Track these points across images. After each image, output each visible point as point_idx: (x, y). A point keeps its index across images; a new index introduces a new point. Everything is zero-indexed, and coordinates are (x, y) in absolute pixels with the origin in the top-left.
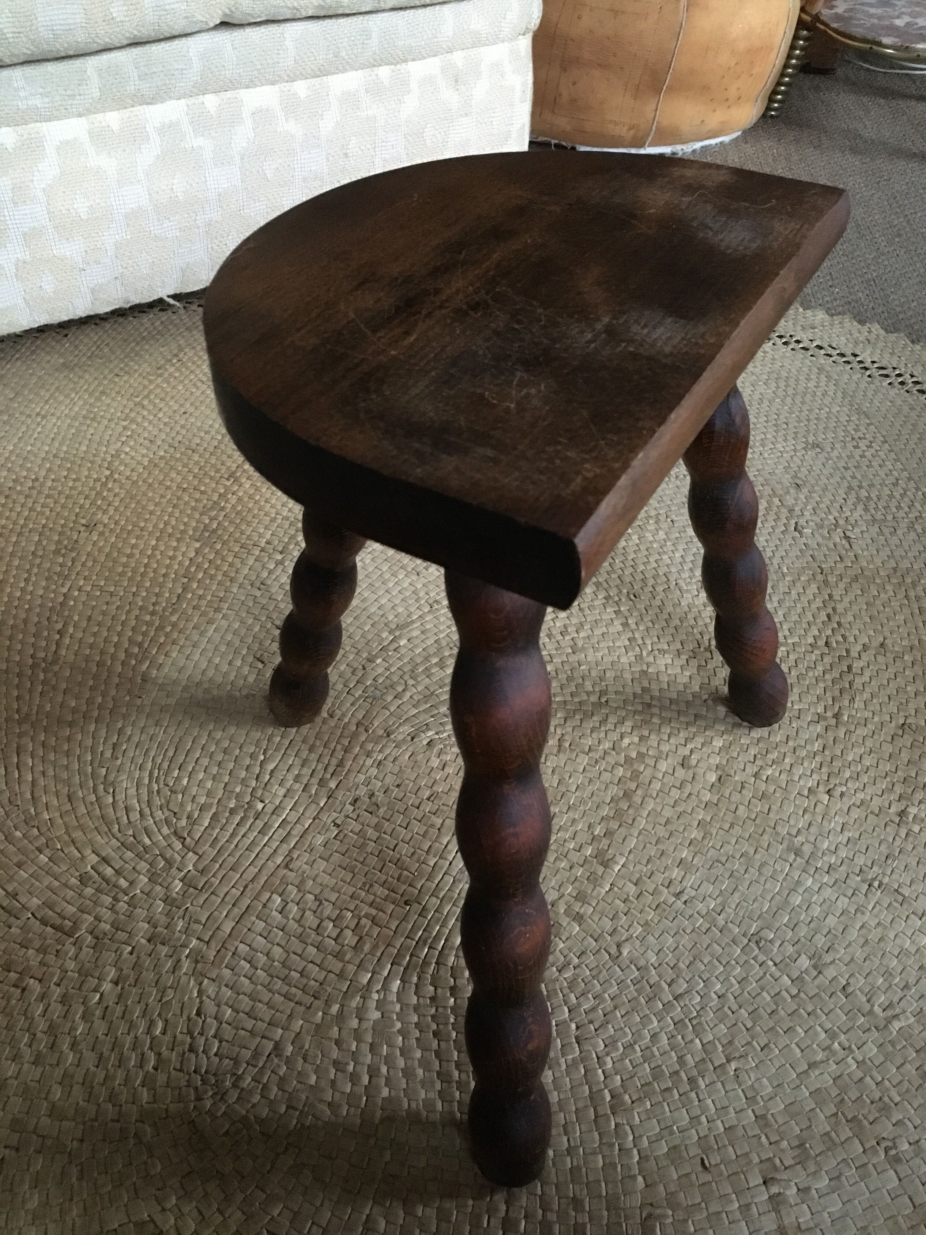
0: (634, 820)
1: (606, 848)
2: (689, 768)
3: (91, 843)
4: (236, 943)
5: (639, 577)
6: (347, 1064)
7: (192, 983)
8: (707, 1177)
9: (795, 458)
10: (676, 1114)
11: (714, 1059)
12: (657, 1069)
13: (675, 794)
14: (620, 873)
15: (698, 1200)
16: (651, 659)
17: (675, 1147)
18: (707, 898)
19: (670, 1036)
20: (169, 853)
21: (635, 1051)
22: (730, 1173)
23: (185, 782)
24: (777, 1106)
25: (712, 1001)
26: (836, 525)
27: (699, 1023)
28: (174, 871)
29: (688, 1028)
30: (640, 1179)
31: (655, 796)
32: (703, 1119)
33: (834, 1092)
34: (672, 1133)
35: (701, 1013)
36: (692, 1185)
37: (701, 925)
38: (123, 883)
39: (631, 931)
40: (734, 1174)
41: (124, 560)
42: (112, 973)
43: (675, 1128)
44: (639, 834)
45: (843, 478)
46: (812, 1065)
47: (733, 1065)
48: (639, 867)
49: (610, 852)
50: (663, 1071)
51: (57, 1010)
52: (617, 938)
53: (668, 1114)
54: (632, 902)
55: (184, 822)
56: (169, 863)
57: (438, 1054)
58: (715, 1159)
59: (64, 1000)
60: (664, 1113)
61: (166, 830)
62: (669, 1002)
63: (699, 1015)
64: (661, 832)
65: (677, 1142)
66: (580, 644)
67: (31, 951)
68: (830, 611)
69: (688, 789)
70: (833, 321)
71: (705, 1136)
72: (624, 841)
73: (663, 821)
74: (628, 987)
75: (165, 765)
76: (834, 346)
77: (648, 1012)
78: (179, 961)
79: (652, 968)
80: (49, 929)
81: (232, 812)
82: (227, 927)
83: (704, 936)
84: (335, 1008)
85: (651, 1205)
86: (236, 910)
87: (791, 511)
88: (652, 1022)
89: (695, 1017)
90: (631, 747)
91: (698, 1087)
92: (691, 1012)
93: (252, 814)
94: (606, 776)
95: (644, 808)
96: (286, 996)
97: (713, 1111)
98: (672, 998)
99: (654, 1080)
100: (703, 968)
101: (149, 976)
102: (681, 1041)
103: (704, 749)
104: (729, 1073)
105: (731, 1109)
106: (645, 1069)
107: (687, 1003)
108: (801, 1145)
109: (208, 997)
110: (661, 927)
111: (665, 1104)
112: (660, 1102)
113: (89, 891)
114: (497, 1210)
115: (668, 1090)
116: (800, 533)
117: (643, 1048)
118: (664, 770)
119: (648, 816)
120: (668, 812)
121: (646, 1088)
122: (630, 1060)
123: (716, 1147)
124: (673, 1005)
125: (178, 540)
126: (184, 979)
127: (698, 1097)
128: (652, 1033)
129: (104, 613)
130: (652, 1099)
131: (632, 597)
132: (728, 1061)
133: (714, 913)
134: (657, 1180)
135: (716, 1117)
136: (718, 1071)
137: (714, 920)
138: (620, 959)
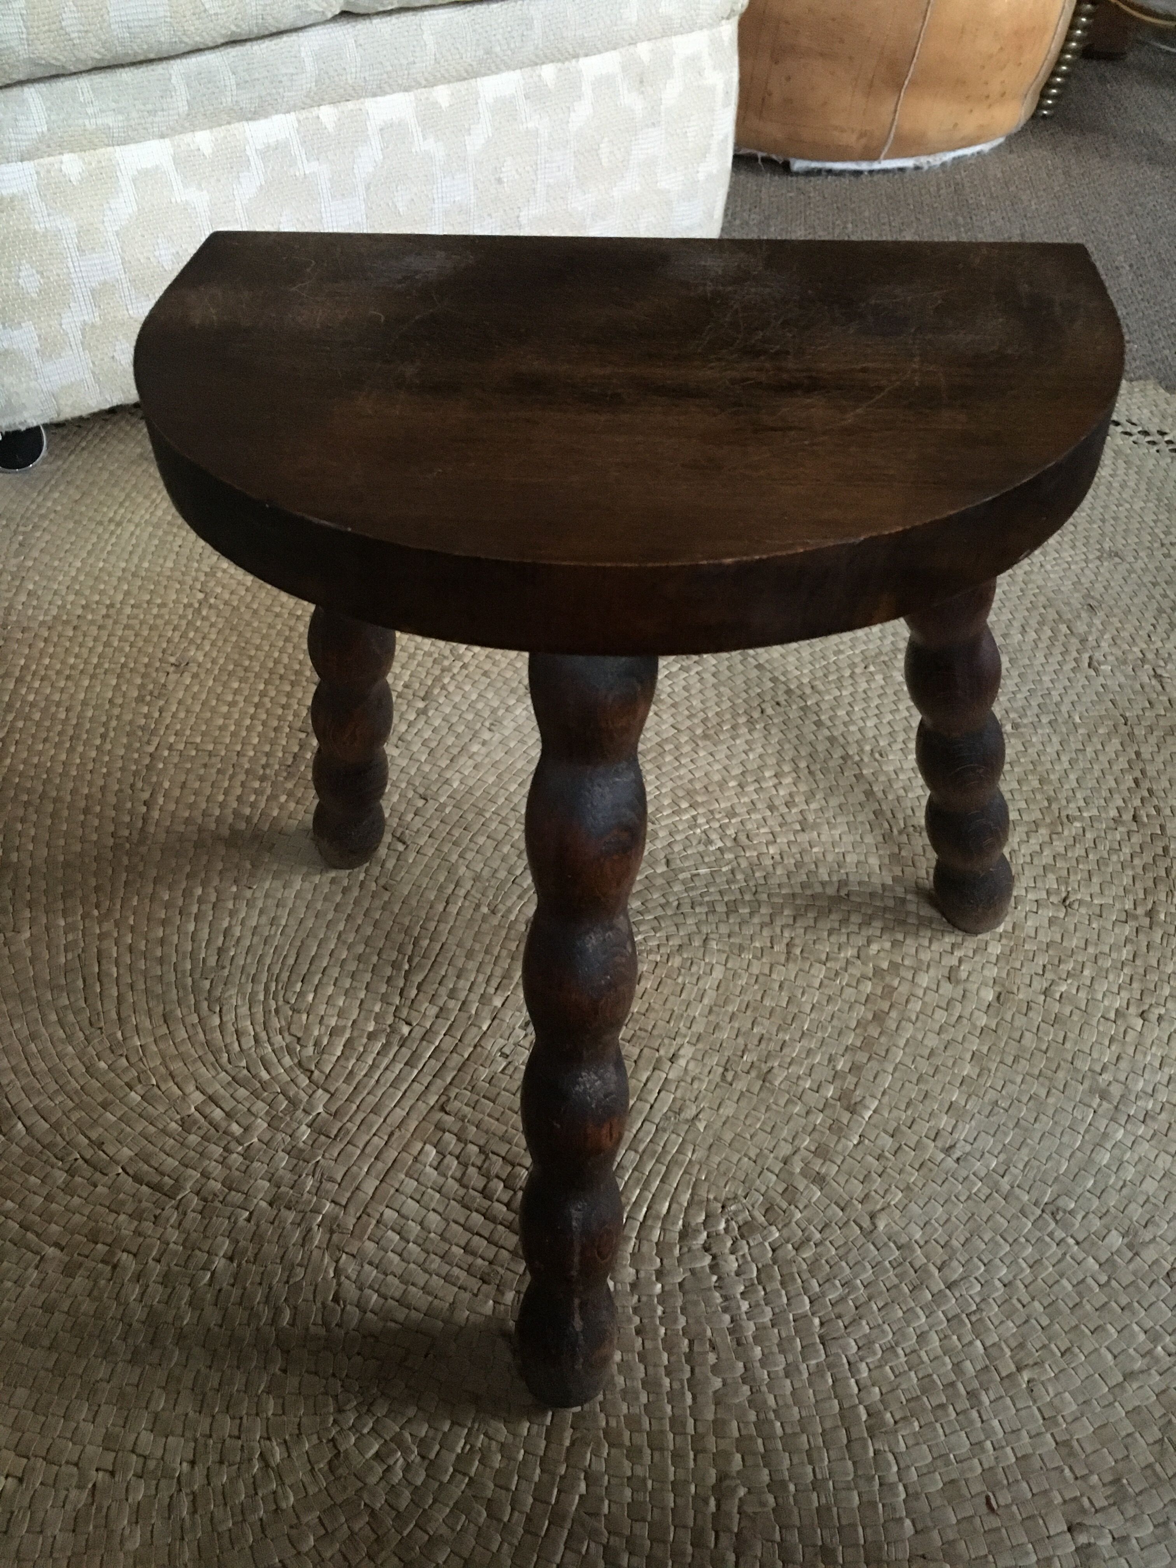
0: (887, 1051)
1: (852, 1087)
2: (958, 982)
3: (194, 1076)
4: (382, 1208)
5: (886, 730)
7: (327, 1259)
8: (995, 1522)
9: (1087, 571)
10: (953, 1438)
11: (1000, 1368)
12: (927, 1380)
13: (941, 1016)
14: (872, 1121)
15: (984, 1551)
16: (904, 838)
17: (952, 1481)
18: (987, 1154)
19: (942, 1336)
20: (292, 1091)
21: (897, 1356)
22: (1024, 1516)
23: (310, 997)
24: (1085, 1430)
25: (997, 1290)
26: (1143, 660)
27: (980, 1320)
28: (299, 1113)
29: (965, 1325)
30: (908, 1523)
31: (914, 1018)
32: (988, 1444)
33: (1158, 1412)
34: (948, 1463)
35: (983, 1306)
36: (975, 1531)
37: (979, 1190)
38: (236, 1129)
39: (889, 1197)
40: (1028, 1518)
41: (225, 709)
42: (226, 1245)
43: (952, 1456)
44: (895, 1069)
45: (1151, 597)
46: (1129, 1376)
47: (1026, 1375)
48: (895, 1113)
49: (857, 1092)
50: (934, 1381)
51: (157, 1293)
52: (870, 1207)
53: (943, 1438)
54: (887, 1159)
55: (310, 1050)
56: (293, 1103)
57: (642, 1355)
58: (1004, 1498)
59: (166, 1279)
60: (937, 1436)
61: (287, 1061)
62: (940, 1291)
63: (979, 1309)
64: (924, 1067)
65: (954, 1476)
66: (811, 818)
67: (123, 1217)
68: (1138, 774)
69: (957, 1010)
70: (1133, 387)
71: (991, 1468)
72: (875, 1078)
73: (926, 1053)
74: (887, 1271)
75: (285, 975)
76: (1134, 420)
77: (913, 1304)
78: (309, 1230)
79: (916, 1246)
80: (144, 1188)
81: (371, 1036)
82: (370, 1187)
83: (983, 1205)
84: (510, 1295)
85: (923, 1556)
86: (380, 1165)
87: (1083, 641)
88: (918, 1317)
89: (974, 1312)
90: (882, 954)
91: (980, 1403)
92: (970, 1305)
93: (396, 1040)
94: (849, 993)
95: (900, 1036)
96: (446, 1278)
97: (1001, 1434)
98: (943, 1287)
99: (923, 1394)
100: (983, 1246)
101: (272, 1250)
102: (957, 1343)
103: (977, 958)
104: (1020, 1385)
105: (1024, 1433)
106: (910, 1379)
107: (964, 1293)
108: (1117, 1481)
109: (348, 1277)
110: (928, 1191)
111: (938, 1425)
112: (931, 1423)
113: (193, 1139)
115: (942, 1406)
116: (1096, 670)
117: (908, 1351)
118: (925, 985)
119: (905, 1045)
120: (932, 1041)
121: (912, 1404)
122: (891, 1368)
123: (1005, 1482)
124: (946, 1296)
125: (292, 684)
126: (316, 1253)
127: (980, 1417)
128: (919, 1332)
129: (201, 779)
130: (921, 1419)
131: (877, 756)
132: (1019, 1369)
133: (995, 1175)
134: (930, 1524)
135: (1004, 1443)
136: (1006, 1383)
137: (996, 1183)
138: (875, 1235)
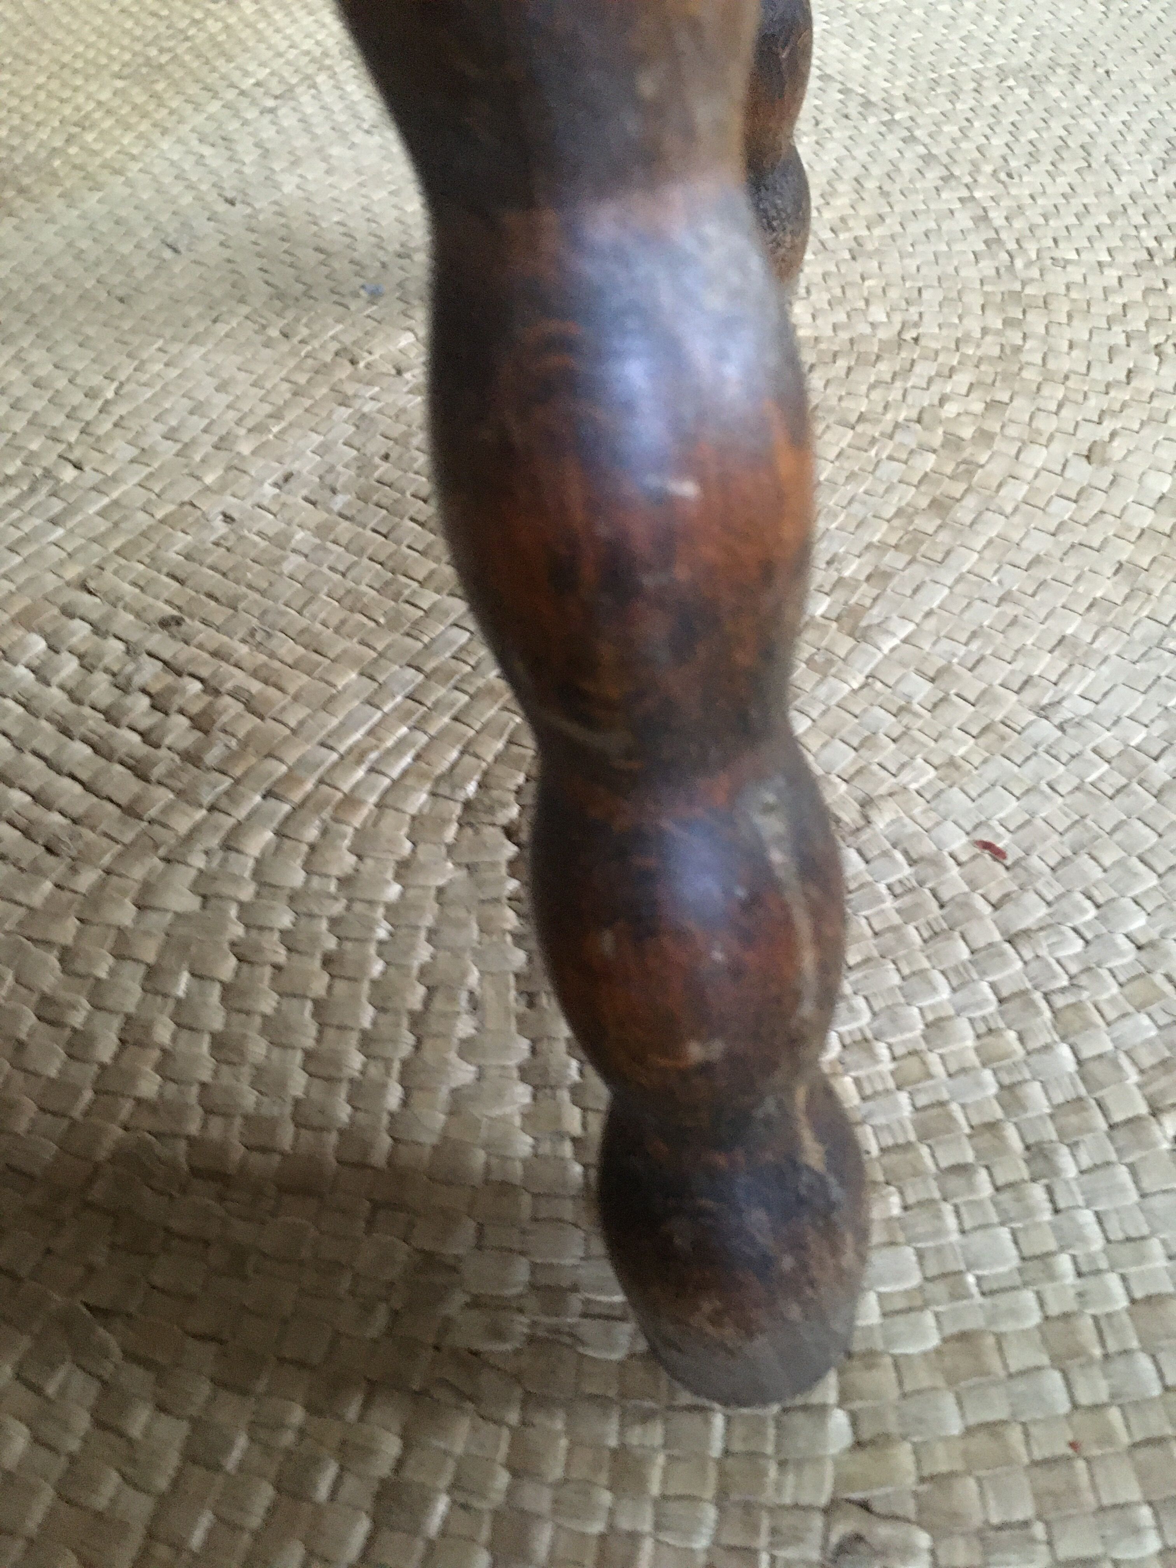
0: (948, 553)
1: (868, 602)
2: (1104, 462)
6: (73, 1007)
10: (978, 1239)
11: (1109, 1103)
12: (934, 1112)
13: (1063, 510)
14: (896, 655)
15: (1024, 1510)
17: (964, 1337)
18: (1126, 722)
19: (982, 1029)
21: (874, 1058)
22: (1139, 1437)
25: (1120, 954)
27: (1077, 1006)
29: (1038, 1013)
30: (839, 1419)
31: (1009, 509)
32: (1064, 1263)
34: (958, 1294)
35: (1083, 980)
36: (1009, 1461)
37: (1101, 779)
39: (905, 777)
40: (1149, 1442)
43: (971, 1279)
44: (957, 581)
48: (945, 645)
49: (875, 611)
50: (951, 1118)
52: (864, 786)
53: (955, 1237)
54: (917, 715)
57: (320, 1007)
60: (939, 1232)
62: (991, 945)
63: (1074, 985)
64: (1015, 581)
65: (974, 1322)
69: (1098, 501)
71: (1066, 1316)
72: (916, 591)
73: (1024, 560)
74: (880, 900)
77: (926, 964)
79: (951, 862)
83: (1107, 803)
84: (87, 879)
85: (865, 1506)
88: (934, 990)
89: (1063, 990)
90: (963, 418)
91: (1055, 1171)
92: (1054, 976)
94: (891, 470)
95: (978, 533)
97: (1097, 1244)
98: (997, 937)
99: (922, 1138)
100: (1098, 873)
102: (1017, 1045)
103: (1145, 432)
104: (1154, 1144)
105: (1155, 1247)
106: (897, 1106)
107: (1044, 952)
110: (991, 772)
111: (947, 1208)
112: (932, 1202)
114: (367, 1451)
115: (961, 1169)
117: (900, 1051)
118: (1039, 464)
119: (985, 547)
120: (1039, 544)
121: (893, 1159)
122: (857, 1081)
123: (1097, 1352)
124: (1002, 954)
127: (1052, 1201)
128: (930, 1017)
132: (1155, 1112)
133: (1141, 756)
134: (894, 1428)
135: (1103, 1264)
136: (1122, 1136)
137: (1141, 768)
138: (865, 836)
